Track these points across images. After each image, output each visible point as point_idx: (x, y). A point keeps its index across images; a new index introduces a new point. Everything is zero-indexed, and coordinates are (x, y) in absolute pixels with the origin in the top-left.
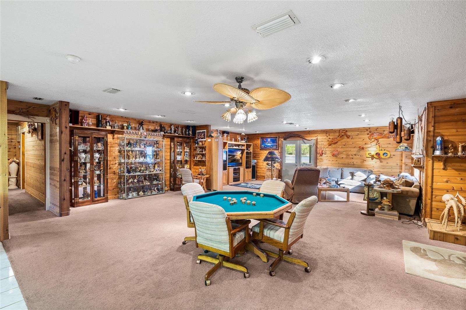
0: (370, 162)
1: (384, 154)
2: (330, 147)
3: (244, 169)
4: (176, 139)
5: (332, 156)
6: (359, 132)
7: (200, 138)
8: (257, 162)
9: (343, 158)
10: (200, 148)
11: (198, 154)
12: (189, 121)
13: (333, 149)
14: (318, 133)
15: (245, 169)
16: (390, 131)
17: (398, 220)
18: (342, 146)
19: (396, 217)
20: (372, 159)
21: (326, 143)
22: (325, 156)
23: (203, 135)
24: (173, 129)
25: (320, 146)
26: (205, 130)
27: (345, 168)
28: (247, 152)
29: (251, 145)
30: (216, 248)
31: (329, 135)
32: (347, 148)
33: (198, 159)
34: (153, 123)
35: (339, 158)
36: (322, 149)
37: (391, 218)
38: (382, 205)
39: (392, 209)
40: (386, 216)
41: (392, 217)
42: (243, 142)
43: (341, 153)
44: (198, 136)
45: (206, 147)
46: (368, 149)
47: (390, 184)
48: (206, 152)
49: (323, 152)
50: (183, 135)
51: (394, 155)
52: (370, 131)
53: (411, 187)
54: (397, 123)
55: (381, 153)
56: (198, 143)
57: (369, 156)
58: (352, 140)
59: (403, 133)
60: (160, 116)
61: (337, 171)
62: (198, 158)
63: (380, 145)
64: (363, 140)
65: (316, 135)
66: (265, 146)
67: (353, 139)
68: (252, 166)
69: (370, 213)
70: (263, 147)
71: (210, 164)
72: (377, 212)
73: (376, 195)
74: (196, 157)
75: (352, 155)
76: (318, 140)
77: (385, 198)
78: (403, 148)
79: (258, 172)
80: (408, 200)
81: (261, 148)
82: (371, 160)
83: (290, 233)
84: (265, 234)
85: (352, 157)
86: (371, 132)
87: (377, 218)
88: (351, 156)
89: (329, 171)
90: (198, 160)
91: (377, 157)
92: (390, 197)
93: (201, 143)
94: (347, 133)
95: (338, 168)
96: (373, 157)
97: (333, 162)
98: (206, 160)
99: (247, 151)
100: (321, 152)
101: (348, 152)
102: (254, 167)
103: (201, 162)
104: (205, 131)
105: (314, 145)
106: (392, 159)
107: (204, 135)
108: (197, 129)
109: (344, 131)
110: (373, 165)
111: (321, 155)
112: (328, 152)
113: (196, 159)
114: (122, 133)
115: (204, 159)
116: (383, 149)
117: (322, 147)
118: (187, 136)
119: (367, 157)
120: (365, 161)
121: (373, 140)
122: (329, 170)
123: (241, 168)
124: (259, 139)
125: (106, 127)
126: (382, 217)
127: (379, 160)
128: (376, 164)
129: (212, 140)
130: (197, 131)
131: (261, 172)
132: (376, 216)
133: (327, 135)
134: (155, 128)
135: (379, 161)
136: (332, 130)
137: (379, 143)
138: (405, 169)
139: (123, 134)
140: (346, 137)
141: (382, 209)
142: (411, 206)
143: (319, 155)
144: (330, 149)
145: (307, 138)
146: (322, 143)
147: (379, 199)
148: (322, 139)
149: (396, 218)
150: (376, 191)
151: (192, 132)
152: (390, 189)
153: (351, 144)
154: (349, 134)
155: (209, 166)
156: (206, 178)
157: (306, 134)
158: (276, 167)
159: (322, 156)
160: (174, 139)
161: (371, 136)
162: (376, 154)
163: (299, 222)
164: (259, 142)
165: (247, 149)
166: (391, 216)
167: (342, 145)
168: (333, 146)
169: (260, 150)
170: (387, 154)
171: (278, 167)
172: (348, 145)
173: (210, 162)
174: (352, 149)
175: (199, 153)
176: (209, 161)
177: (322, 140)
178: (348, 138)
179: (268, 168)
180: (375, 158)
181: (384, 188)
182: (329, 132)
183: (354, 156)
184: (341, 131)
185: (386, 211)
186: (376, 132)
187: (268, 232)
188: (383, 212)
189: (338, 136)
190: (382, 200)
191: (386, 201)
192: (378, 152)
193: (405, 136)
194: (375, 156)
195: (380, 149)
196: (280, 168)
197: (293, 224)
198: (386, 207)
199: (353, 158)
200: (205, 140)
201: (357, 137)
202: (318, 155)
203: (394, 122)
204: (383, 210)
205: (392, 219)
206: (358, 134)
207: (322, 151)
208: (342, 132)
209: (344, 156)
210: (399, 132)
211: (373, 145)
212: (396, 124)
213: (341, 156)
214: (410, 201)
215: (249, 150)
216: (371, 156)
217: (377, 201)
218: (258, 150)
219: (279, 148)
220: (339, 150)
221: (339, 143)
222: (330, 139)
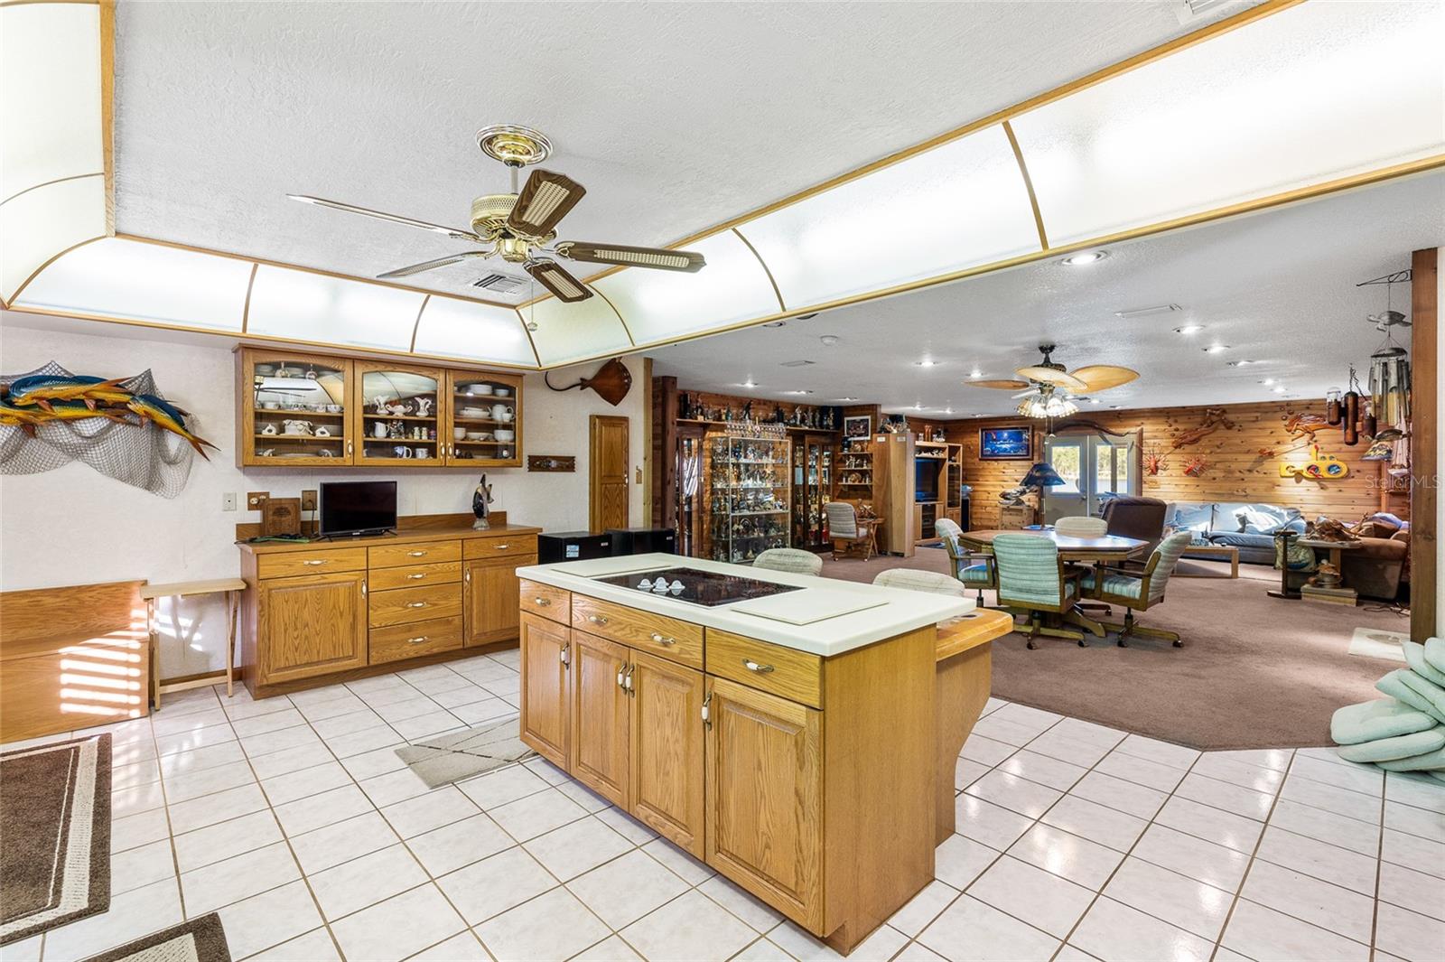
0: (1291, 489)
1: (1329, 469)
2: (1178, 450)
3: (944, 508)
4: (807, 439)
5: (1184, 475)
6: (1258, 414)
7: (854, 434)
8: (974, 491)
9: (1214, 479)
10: (857, 457)
11: (854, 471)
12: (848, 399)
13: (1185, 456)
14: (1144, 417)
15: (947, 508)
16: (1331, 420)
17: (1354, 606)
18: (1213, 449)
19: (1351, 600)
20: (1298, 481)
21: (1167, 442)
22: (1165, 473)
23: (861, 427)
24: (799, 416)
25: (1151, 448)
26: (868, 415)
27: (1222, 504)
28: (950, 467)
29: (959, 447)
30: (1036, 602)
31: (1176, 421)
32: (1228, 453)
33: (849, 483)
34: (765, 404)
35: (1204, 480)
36: (1157, 457)
37: (1339, 601)
38: (1320, 575)
39: (1344, 584)
40: (1328, 597)
41: (1342, 599)
42: (939, 442)
43: (1211, 467)
44: (848, 429)
45: (872, 455)
46: (1286, 455)
47: (1335, 531)
48: (875, 466)
49: (1160, 464)
50: (816, 428)
51: (1358, 471)
52: (1290, 412)
53: (1389, 538)
54: (1346, 405)
55: (1322, 465)
56: (849, 446)
57: (1288, 474)
58: (1241, 434)
59: (1359, 424)
60: (803, 393)
61: (1199, 512)
62: (851, 481)
63: (1319, 446)
64: (1272, 433)
65: (1139, 422)
66: (993, 451)
67: (1243, 430)
68: (963, 500)
69: (1291, 592)
70: (989, 453)
71: (882, 492)
72: (1307, 591)
73: (1303, 556)
74: (844, 479)
75: (1240, 472)
76: (1144, 434)
77: (1324, 562)
78: (1380, 452)
79: (974, 516)
80: (1380, 566)
81: (982, 455)
82: (1295, 484)
83: (1151, 584)
84: (1105, 589)
85: (1242, 476)
86: (1293, 413)
87: (1306, 603)
88: (1238, 474)
89: (1179, 511)
90: (849, 485)
91: (1311, 476)
92: (1336, 557)
93: (858, 447)
94: (1226, 416)
95: (1201, 503)
96: (1299, 476)
97: (1188, 490)
98: (873, 483)
99: (951, 463)
100: (1152, 464)
101: (1228, 464)
102: (965, 503)
103: (856, 490)
104: (869, 417)
105: (1134, 447)
106: (1352, 480)
107: (866, 428)
108: (845, 413)
109: (1218, 410)
110: (1300, 497)
111: (1155, 471)
112: (1172, 465)
113: (844, 483)
114: (722, 429)
115: (867, 483)
116: (1327, 456)
117: (1157, 450)
118: (824, 430)
119: (1282, 477)
120: (1279, 486)
121: (1298, 433)
122: (1177, 508)
123: (937, 506)
124: (978, 432)
125: (696, 419)
126: (1320, 601)
127: (1318, 483)
128: (1309, 493)
129: (888, 439)
130: (846, 419)
131: (983, 516)
132: (1303, 598)
133: (1171, 421)
134: (767, 415)
135: (1317, 485)
136: (1184, 407)
137: (1316, 441)
138: (1390, 506)
139: (722, 431)
140: (1223, 427)
141: (1318, 584)
142: (1389, 580)
143: (1148, 473)
144: (1179, 458)
145: (1113, 430)
146: (1155, 441)
147: (1312, 565)
148: (1154, 433)
149: (1350, 603)
150: (1303, 546)
151: (833, 422)
152: (1334, 541)
153: (1237, 445)
154: (1231, 417)
155: (881, 497)
156: (878, 524)
157: (1112, 420)
158: (1027, 503)
159: (1156, 474)
160: (803, 438)
161: (1291, 424)
162: (1308, 469)
163: (1165, 568)
164: (977, 439)
165: (950, 460)
166: (1338, 598)
167: (1213, 446)
168: (1188, 448)
169: (980, 460)
170: (1338, 468)
171: (1031, 504)
172: (1229, 445)
173: (884, 488)
174: (1241, 457)
175: (853, 468)
176: (880, 487)
177: (1156, 434)
178: (1229, 428)
179: (1005, 506)
180: (1306, 478)
181: (1322, 539)
182: (1175, 414)
183: (1247, 475)
184: (1208, 411)
185: (1327, 588)
186: (1307, 412)
187: (1111, 586)
188: (1319, 589)
189: (1202, 425)
190: (1318, 566)
191: (1326, 568)
192: (1314, 462)
193: (1363, 430)
194: (1304, 474)
195: (1320, 455)
196: (1036, 507)
197: (1157, 570)
198: (1326, 579)
199: (1243, 479)
200: (869, 438)
201: (1253, 425)
202: (1145, 473)
203: (1339, 403)
204: (1321, 586)
205: (1342, 604)
206: (1257, 417)
207: (1156, 463)
208: (1211, 414)
209: (1219, 474)
210: (1350, 423)
211: (1298, 445)
212: (1343, 406)
213: (1211, 473)
214: (1385, 568)
215: (955, 461)
216: (1293, 474)
217: (1306, 569)
218: (973, 461)
219: (1033, 456)
220: (1204, 458)
221: (1204, 442)
222: (1177, 430)
